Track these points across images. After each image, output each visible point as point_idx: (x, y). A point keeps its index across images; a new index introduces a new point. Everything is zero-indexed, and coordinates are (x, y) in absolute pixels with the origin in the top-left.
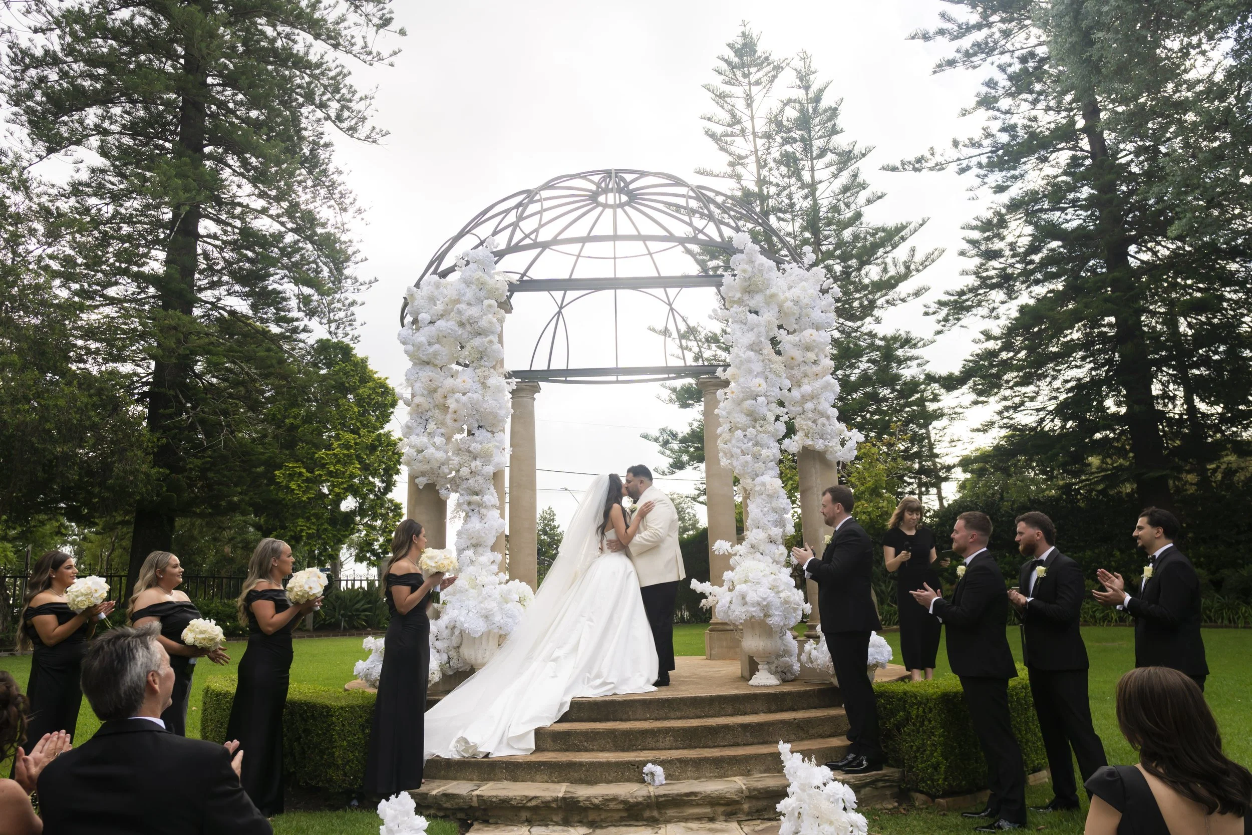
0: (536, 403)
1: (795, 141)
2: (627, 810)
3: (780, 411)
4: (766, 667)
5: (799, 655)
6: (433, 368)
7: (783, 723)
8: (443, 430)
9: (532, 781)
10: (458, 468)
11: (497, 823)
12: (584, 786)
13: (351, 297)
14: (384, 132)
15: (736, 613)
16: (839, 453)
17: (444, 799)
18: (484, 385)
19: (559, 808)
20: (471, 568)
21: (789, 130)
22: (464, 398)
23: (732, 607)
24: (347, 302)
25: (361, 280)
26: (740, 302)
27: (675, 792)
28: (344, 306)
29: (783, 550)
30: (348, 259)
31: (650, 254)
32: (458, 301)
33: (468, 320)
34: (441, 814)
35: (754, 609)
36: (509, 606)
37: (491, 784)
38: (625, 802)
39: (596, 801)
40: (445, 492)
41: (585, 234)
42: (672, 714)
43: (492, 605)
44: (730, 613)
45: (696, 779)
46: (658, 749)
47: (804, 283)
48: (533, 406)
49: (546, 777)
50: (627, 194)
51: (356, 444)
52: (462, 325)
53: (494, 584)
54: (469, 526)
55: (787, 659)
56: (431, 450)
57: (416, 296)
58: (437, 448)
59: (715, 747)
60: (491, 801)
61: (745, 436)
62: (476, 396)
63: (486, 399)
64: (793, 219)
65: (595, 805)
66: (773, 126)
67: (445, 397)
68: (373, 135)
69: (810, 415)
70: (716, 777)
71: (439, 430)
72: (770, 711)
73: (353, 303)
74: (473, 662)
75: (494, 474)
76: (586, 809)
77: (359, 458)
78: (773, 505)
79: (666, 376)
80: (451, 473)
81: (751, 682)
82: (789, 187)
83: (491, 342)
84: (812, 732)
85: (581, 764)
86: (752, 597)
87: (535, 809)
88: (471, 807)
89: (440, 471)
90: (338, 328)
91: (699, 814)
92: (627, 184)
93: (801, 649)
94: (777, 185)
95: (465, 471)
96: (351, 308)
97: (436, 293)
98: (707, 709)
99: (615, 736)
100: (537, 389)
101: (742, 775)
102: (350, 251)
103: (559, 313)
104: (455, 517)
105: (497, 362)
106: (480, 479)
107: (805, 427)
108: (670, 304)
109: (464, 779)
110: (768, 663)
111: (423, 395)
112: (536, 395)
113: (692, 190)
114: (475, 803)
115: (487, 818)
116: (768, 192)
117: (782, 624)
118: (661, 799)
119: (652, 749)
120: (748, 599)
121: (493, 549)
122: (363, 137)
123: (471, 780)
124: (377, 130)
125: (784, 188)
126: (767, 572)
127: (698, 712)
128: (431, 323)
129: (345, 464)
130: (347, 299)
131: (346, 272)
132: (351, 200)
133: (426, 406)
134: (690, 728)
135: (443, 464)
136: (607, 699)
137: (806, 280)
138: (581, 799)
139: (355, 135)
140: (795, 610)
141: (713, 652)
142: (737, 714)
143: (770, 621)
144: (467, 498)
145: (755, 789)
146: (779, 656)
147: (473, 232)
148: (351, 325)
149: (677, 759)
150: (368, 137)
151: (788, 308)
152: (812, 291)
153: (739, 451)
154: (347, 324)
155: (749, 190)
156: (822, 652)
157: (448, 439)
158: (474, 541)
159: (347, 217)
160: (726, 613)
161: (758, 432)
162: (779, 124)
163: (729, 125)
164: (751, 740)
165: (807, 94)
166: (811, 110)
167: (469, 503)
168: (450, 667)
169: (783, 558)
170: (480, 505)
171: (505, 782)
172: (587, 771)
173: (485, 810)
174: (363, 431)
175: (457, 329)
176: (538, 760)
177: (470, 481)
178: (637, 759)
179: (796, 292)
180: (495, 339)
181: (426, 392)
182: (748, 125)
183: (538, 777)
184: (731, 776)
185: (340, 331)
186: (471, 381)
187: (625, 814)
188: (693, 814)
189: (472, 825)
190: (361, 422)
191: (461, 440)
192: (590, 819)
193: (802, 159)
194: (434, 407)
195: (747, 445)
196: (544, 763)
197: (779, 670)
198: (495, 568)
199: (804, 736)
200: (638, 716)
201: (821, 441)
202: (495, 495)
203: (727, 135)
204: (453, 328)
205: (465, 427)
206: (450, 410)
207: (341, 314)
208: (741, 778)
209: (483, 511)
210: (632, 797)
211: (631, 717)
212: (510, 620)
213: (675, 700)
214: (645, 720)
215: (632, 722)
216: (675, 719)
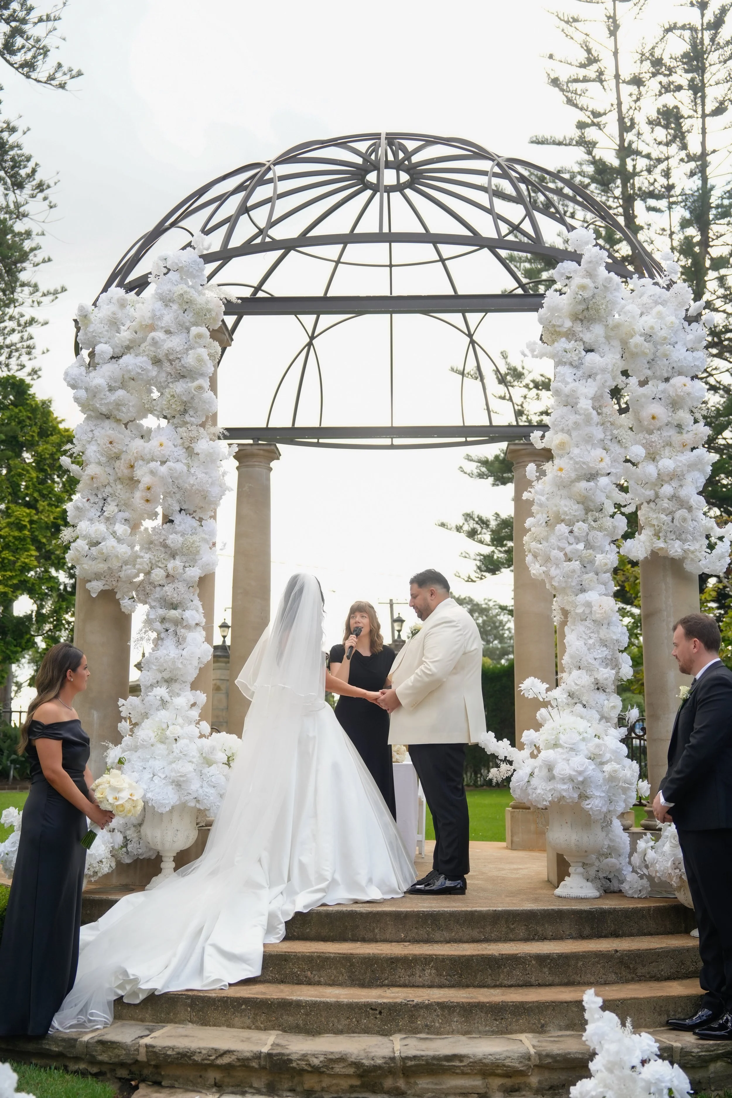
0: (272, 474)
1: (679, 88)
2: (360, 1076)
3: (621, 498)
4: (580, 870)
5: (631, 855)
6: (114, 425)
7: (599, 955)
8: (126, 515)
9: (228, 1026)
10: (148, 568)
11: (172, 1087)
12: (300, 1037)
13: (28, 312)
14: (74, 73)
15: (539, 791)
16: (703, 562)
17: (99, 1048)
18: (190, 452)
19: (263, 1068)
20: (163, 713)
21: (671, 71)
22: (163, 470)
23: (534, 781)
24: (22, 321)
25: (43, 288)
26: (570, 335)
27: (431, 1053)
28: (19, 325)
29: (616, 701)
30: (24, 257)
31: (442, 260)
32: (152, 328)
33: (167, 355)
34: (95, 1070)
35: (565, 787)
36: (213, 769)
37: (169, 1029)
38: (357, 1065)
39: (316, 1062)
40: (130, 602)
41: (347, 231)
42: (437, 935)
43: (187, 768)
44: (530, 791)
45: (465, 1033)
46: (413, 986)
47: (660, 308)
48: (268, 479)
49: (248, 1022)
50: (407, 171)
51: (31, 522)
52: (157, 361)
53: (191, 739)
54: (162, 652)
55: (613, 860)
56: (110, 544)
57: (92, 317)
58: (119, 540)
59: (495, 986)
60: (167, 1056)
61: (571, 532)
62: (180, 467)
63: (192, 471)
64: (670, 208)
65: (313, 1067)
66: (647, 64)
67: (132, 467)
68: (57, 75)
69: (665, 504)
70: (493, 1033)
71: (121, 515)
72: (582, 937)
73: (32, 321)
74: (159, 848)
75: (200, 578)
76: (301, 1072)
77: (35, 540)
78: (602, 635)
79: (463, 439)
80: (137, 575)
81: (558, 891)
82: (667, 158)
83: (200, 388)
84: (641, 971)
85: (298, 1005)
86: (562, 769)
87: (228, 1068)
88: (136, 1062)
89: (122, 574)
90: (9, 357)
91: (465, 1088)
92: (409, 155)
93: (634, 849)
94: (648, 156)
95: (158, 574)
96: (29, 329)
97: (120, 315)
98: (488, 929)
99: (352, 965)
100: (276, 455)
101: (532, 1031)
102: (27, 245)
103: (310, 344)
104: (142, 639)
105: (207, 417)
106: (182, 587)
107: (655, 522)
108: (470, 335)
109: (132, 1018)
110: (584, 865)
111: (99, 463)
112: (273, 464)
113: (499, 165)
114: (142, 1057)
115: (159, 1079)
116: (634, 166)
117: (604, 809)
118: (410, 1063)
119: (405, 986)
120: (556, 772)
121: (194, 686)
122: (43, 76)
123: (142, 1020)
124: (65, 69)
125: (659, 161)
126: (591, 732)
127: (475, 933)
128: (112, 358)
129: (15, 551)
130: (22, 316)
131: (23, 276)
132: (28, 170)
133: (103, 479)
134: (460, 957)
135: (126, 563)
136: (344, 909)
137: (664, 303)
138: (294, 1057)
139: (34, 75)
140: (625, 790)
141: (516, 839)
142: (533, 939)
143: (588, 805)
144: (161, 612)
145: (548, 1056)
146: (602, 855)
147: (181, 224)
148: (29, 353)
149: (438, 1004)
150: (51, 78)
151: (636, 346)
152: (673, 319)
153: (561, 554)
154: (24, 351)
155: (604, 164)
156: (664, 854)
157: (135, 526)
158: (166, 675)
159: (22, 196)
160: (524, 790)
161: (591, 528)
162: (657, 62)
163: (582, 66)
164: (550, 979)
165: (703, 15)
166: (707, 41)
167: (163, 620)
168: (127, 852)
169: (614, 715)
170: (178, 622)
171: (190, 1025)
172: (307, 1014)
173: (156, 1067)
174: (42, 504)
175: (150, 367)
176: (238, 995)
177: (166, 588)
178: (380, 1001)
179: (648, 322)
180: (206, 383)
181: (103, 459)
182: (607, 63)
183: (237, 1020)
184: (516, 1032)
185: (13, 361)
186: (170, 444)
187: (356, 1082)
188: (456, 1087)
189: (136, 1088)
190: (40, 491)
191: (154, 529)
192: (306, 1086)
193: (690, 117)
194: (115, 481)
195: (574, 546)
196: (246, 1001)
197: (601, 875)
198: (195, 713)
199: (630, 976)
200: (388, 936)
201: (678, 543)
202: (201, 610)
203: (576, 81)
204: (144, 365)
205: (159, 510)
206: (141, 486)
207: (15, 338)
208: (530, 1035)
209: (182, 631)
210: (367, 1058)
211: (378, 937)
212: (212, 791)
213: (442, 914)
214: (398, 942)
215: (379, 944)
216: (441, 942)
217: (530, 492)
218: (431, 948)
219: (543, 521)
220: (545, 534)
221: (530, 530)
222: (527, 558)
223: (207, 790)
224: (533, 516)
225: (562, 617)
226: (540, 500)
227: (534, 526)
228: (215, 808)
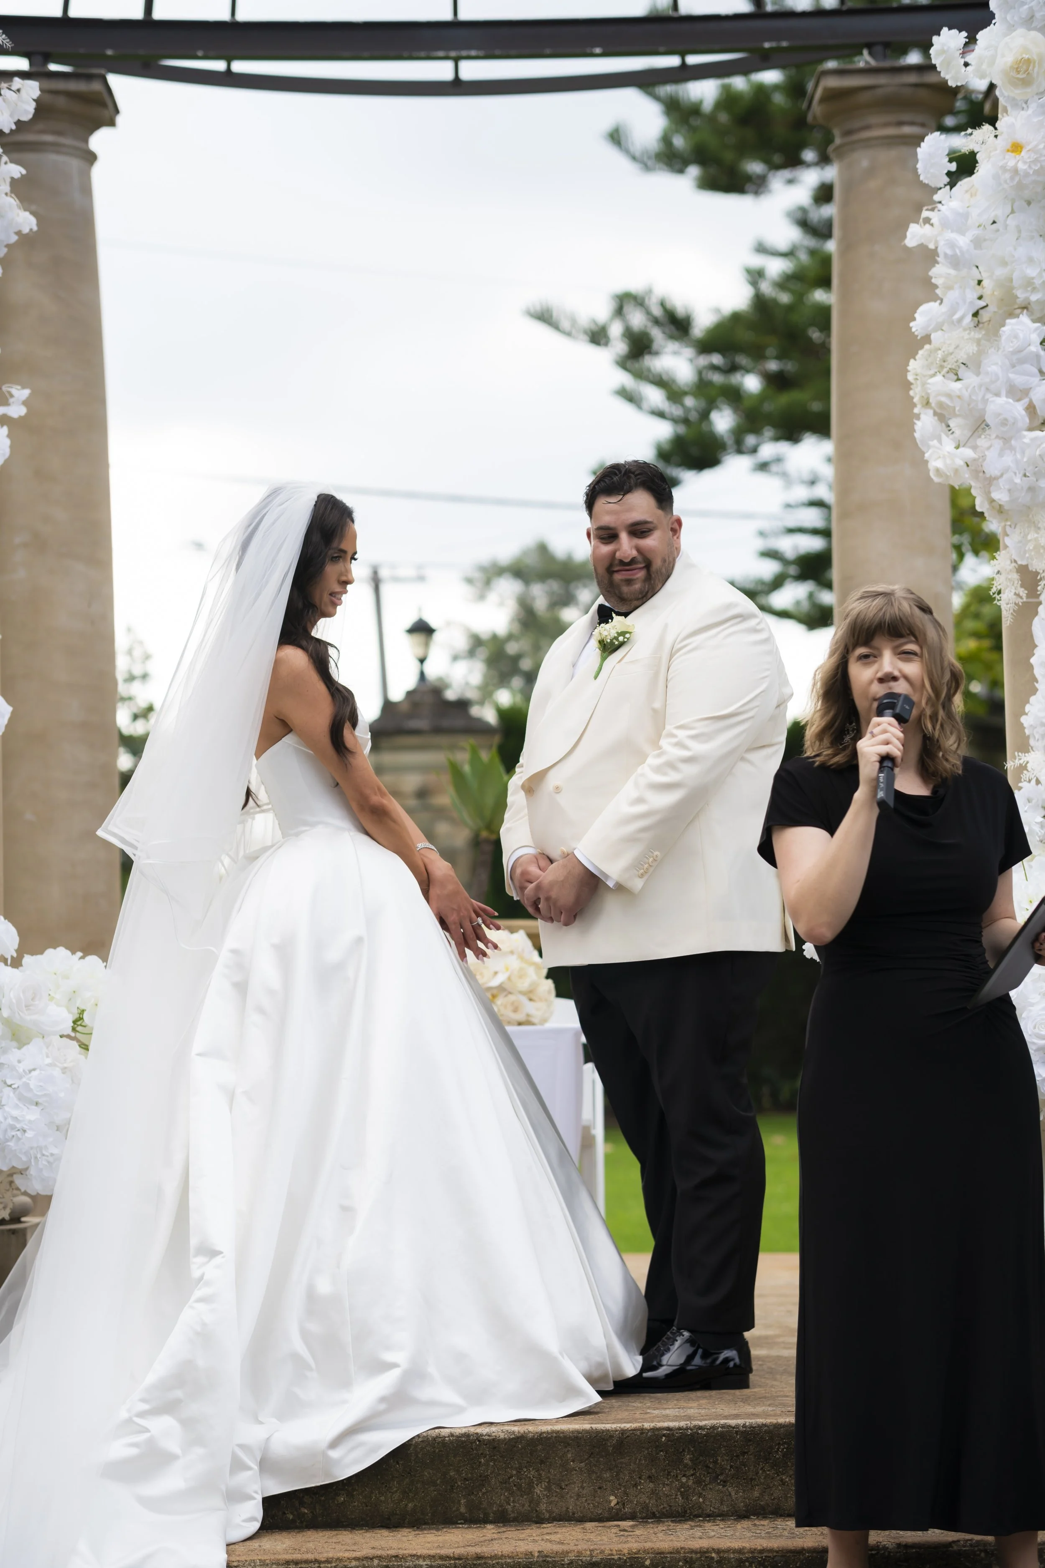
42: (711, 1497)
48: (86, 190)
100: (104, 111)
153: (1018, 410)
200: (572, 1505)
211: (543, 1507)
212: (31, 1115)
213: (722, 1435)
214: (600, 1519)
215: (548, 1527)
216: (723, 1516)
217: (927, 221)
218: (698, 1532)
219: (964, 312)
220: (972, 348)
221: (927, 339)
222: (918, 425)
223: (15, 1113)
224: (935, 298)
225: (1023, 592)
226: (952, 245)
227: (939, 327)
228: (43, 1163)
